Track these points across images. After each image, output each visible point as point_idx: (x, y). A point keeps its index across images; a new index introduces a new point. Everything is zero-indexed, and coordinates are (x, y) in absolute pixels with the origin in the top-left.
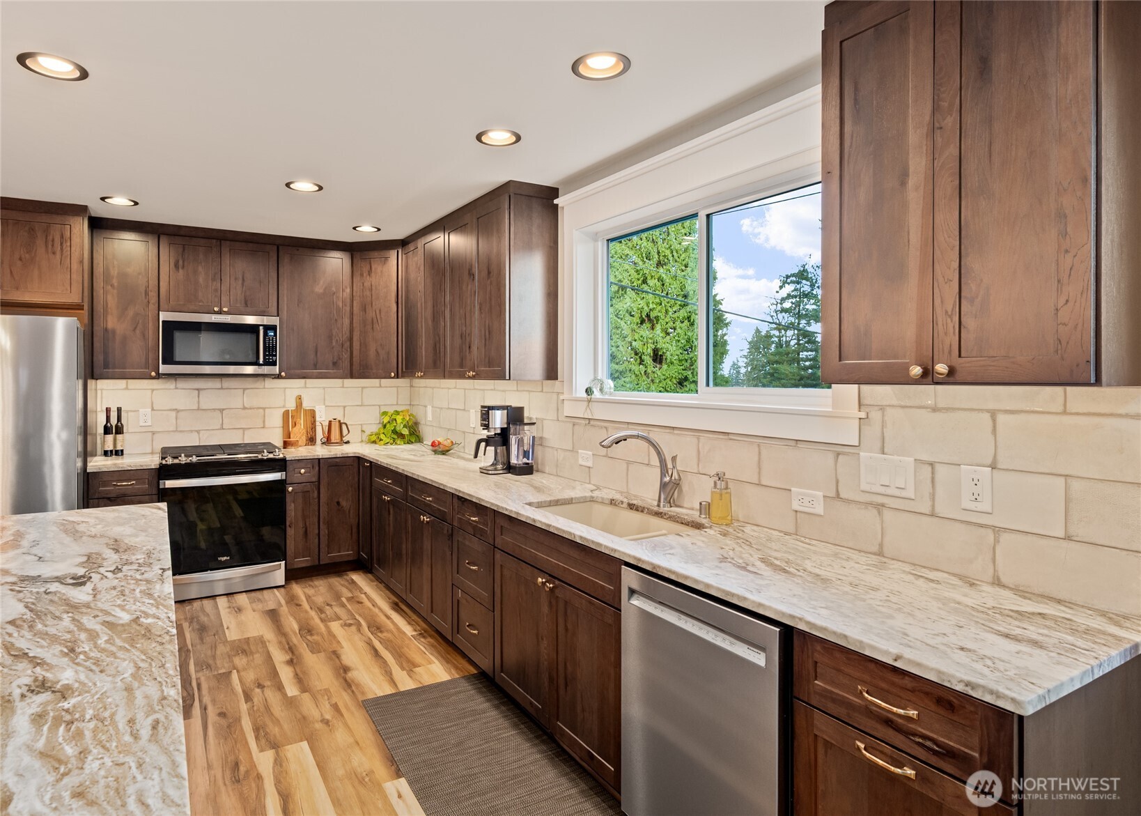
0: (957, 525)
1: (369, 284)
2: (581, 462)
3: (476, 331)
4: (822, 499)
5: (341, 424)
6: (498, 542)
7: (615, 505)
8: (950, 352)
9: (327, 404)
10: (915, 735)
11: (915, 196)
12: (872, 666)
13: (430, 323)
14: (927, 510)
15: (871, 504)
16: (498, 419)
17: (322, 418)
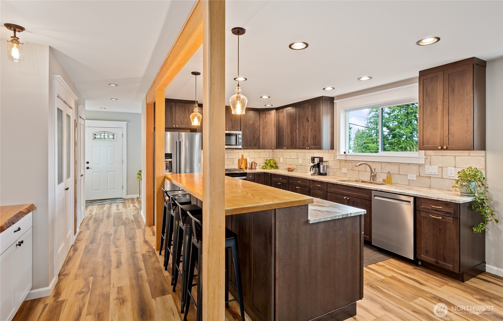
0: (448, 180)
1: (265, 121)
2: (343, 172)
3: (309, 136)
4: (416, 176)
5: (255, 163)
6: (329, 190)
7: (357, 181)
8: (447, 144)
9: (250, 157)
10: (441, 211)
11: (439, 114)
12: (433, 201)
13: (289, 133)
14: (441, 177)
15: (428, 177)
16: (317, 161)
17: (249, 161)
